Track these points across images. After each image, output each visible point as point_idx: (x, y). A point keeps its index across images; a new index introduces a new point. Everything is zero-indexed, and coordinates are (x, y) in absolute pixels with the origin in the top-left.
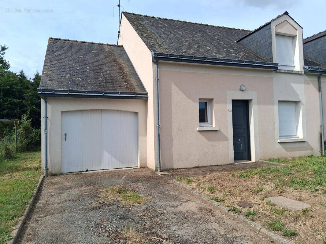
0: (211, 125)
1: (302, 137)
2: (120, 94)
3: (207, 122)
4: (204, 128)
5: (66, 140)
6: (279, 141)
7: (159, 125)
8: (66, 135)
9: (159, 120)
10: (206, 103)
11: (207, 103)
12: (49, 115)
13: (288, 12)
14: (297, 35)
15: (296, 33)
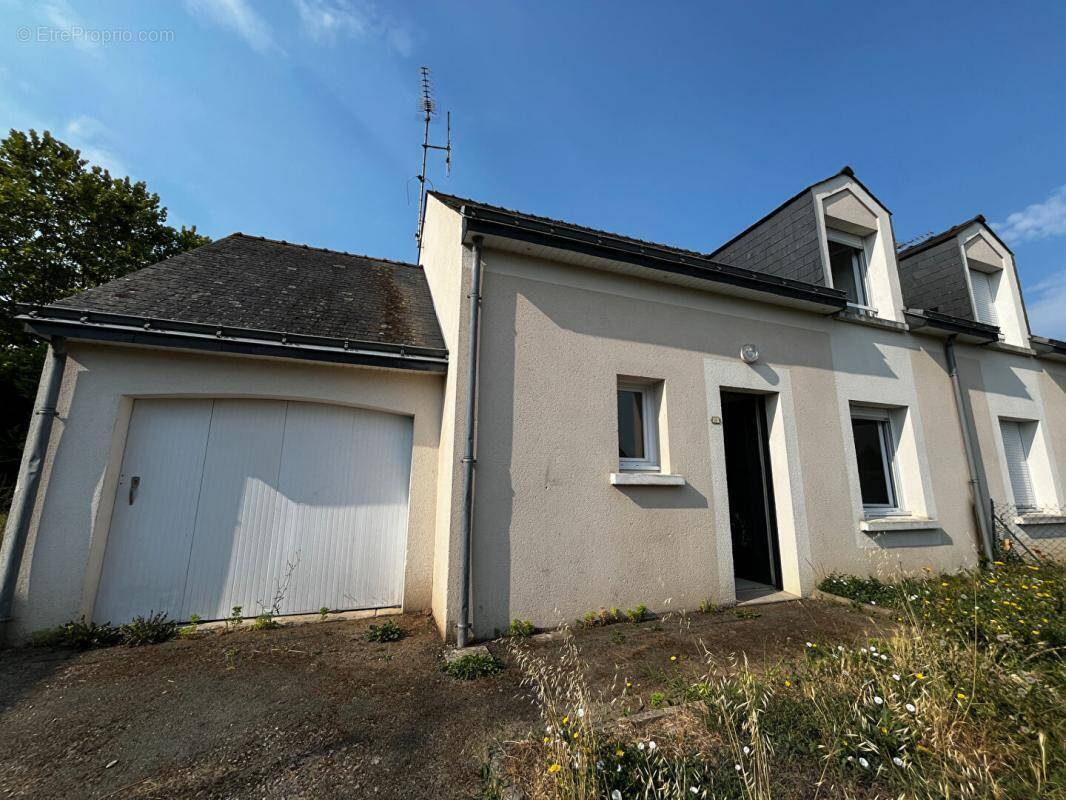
0: (657, 468)
1: (926, 516)
2: (346, 346)
3: (643, 456)
4: (635, 475)
5: (131, 502)
6: (865, 526)
7: (471, 457)
8: (136, 481)
9: (471, 437)
10: (639, 396)
11: (640, 394)
12: (64, 405)
13: (852, 168)
14: (876, 231)
15: (876, 224)
